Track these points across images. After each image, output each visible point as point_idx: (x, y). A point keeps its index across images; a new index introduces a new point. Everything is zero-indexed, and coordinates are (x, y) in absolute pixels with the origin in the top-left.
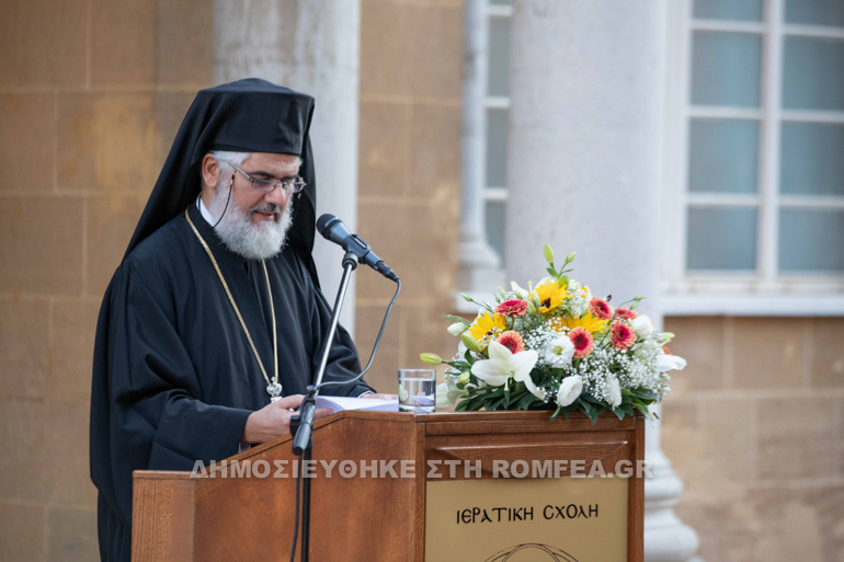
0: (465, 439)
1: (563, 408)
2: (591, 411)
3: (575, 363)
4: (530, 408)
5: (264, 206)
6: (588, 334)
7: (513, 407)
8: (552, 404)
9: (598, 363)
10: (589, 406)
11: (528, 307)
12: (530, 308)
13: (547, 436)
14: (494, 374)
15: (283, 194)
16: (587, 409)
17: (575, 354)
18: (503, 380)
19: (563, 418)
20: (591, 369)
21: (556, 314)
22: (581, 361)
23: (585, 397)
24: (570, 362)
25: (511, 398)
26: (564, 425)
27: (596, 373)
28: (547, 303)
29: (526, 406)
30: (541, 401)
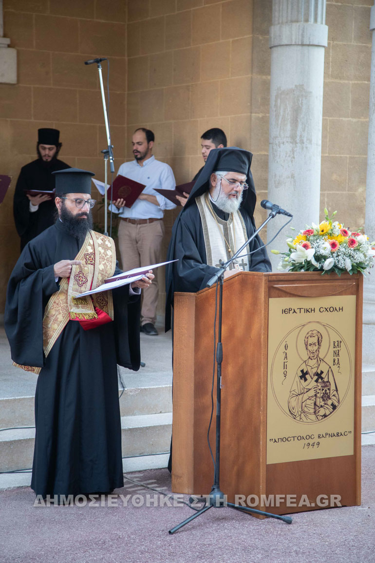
0: (286, 282)
1: (326, 271)
2: (338, 271)
3: (332, 253)
4: (313, 271)
5: (233, 192)
6: (337, 243)
7: (307, 270)
8: (322, 269)
9: (341, 253)
10: (338, 270)
11: (314, 232)
12: (315, 232)
13: (321, 281)
14: (299, 258)
15: (241, 188)
16: (337, 271)
17: (332, 250)
18: (303, 260)
19: (327, 274)
20: (338, 256)
21: (326, 235)
22: (334, 253)
23: (335, 266)
24: (330, 253)
25: (307, 267)
26: (327, 277)
27: (340, 257)
28: (323, 231)
29: (312, 270)
30: (317, 268)
